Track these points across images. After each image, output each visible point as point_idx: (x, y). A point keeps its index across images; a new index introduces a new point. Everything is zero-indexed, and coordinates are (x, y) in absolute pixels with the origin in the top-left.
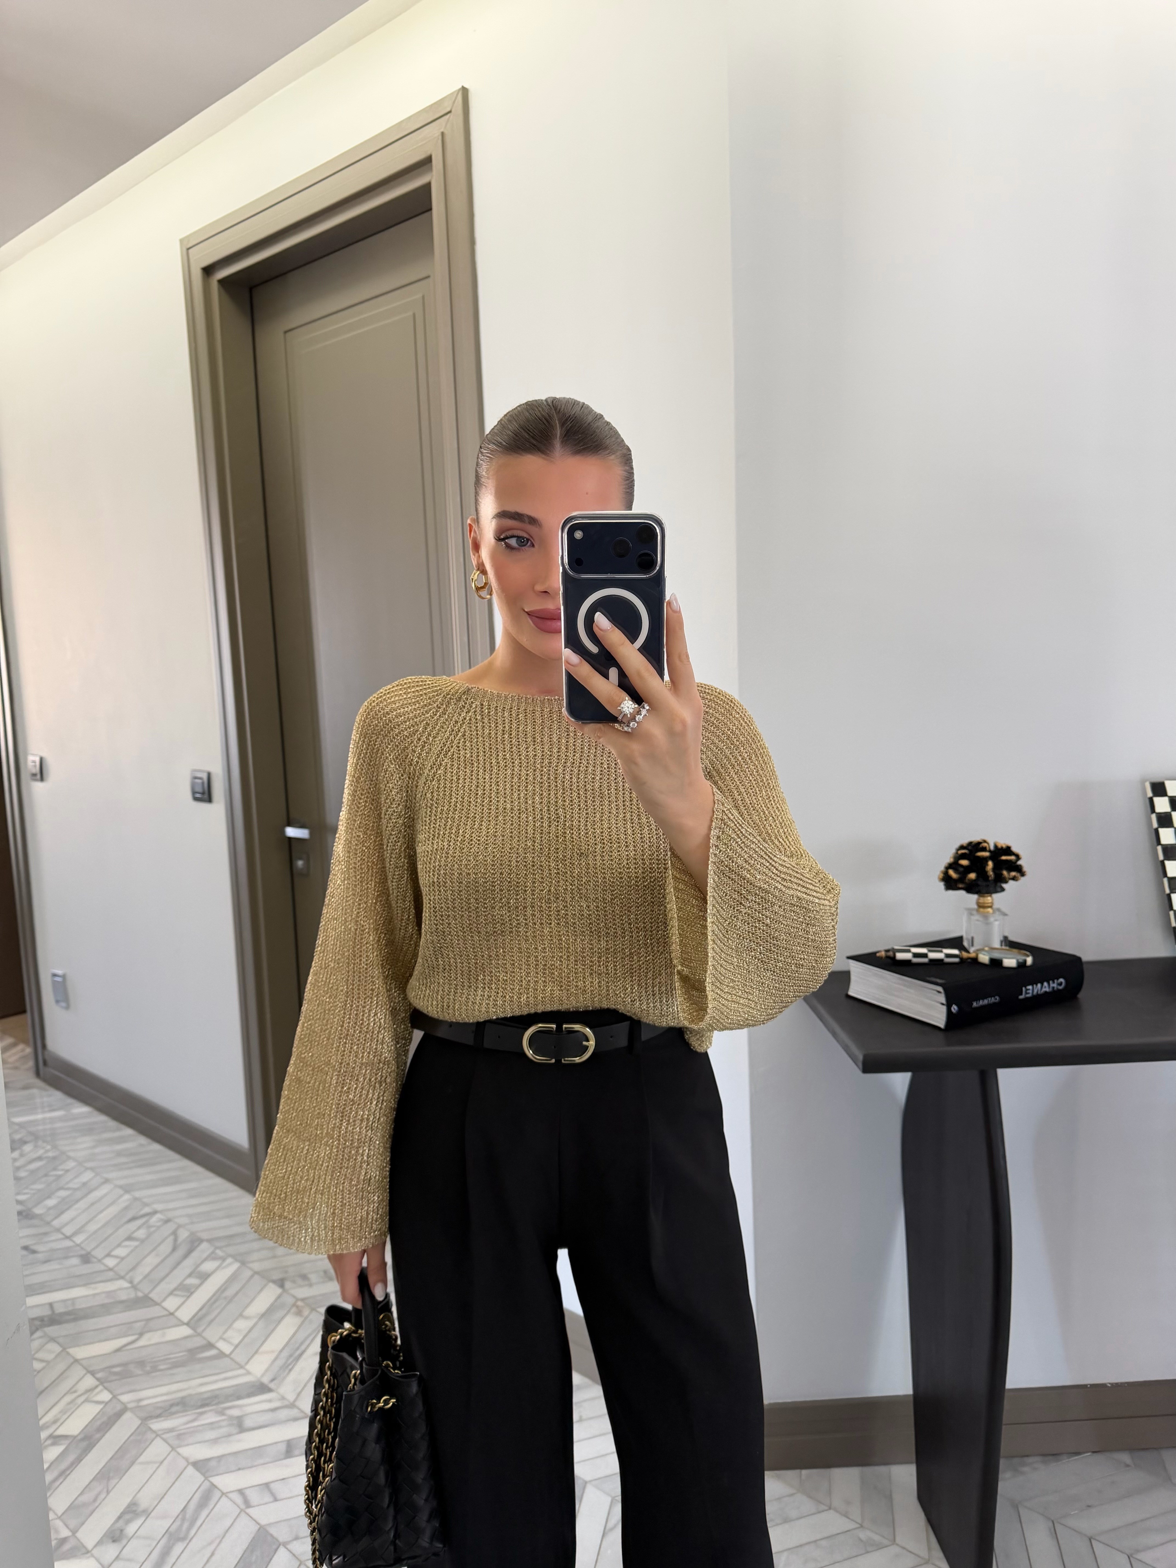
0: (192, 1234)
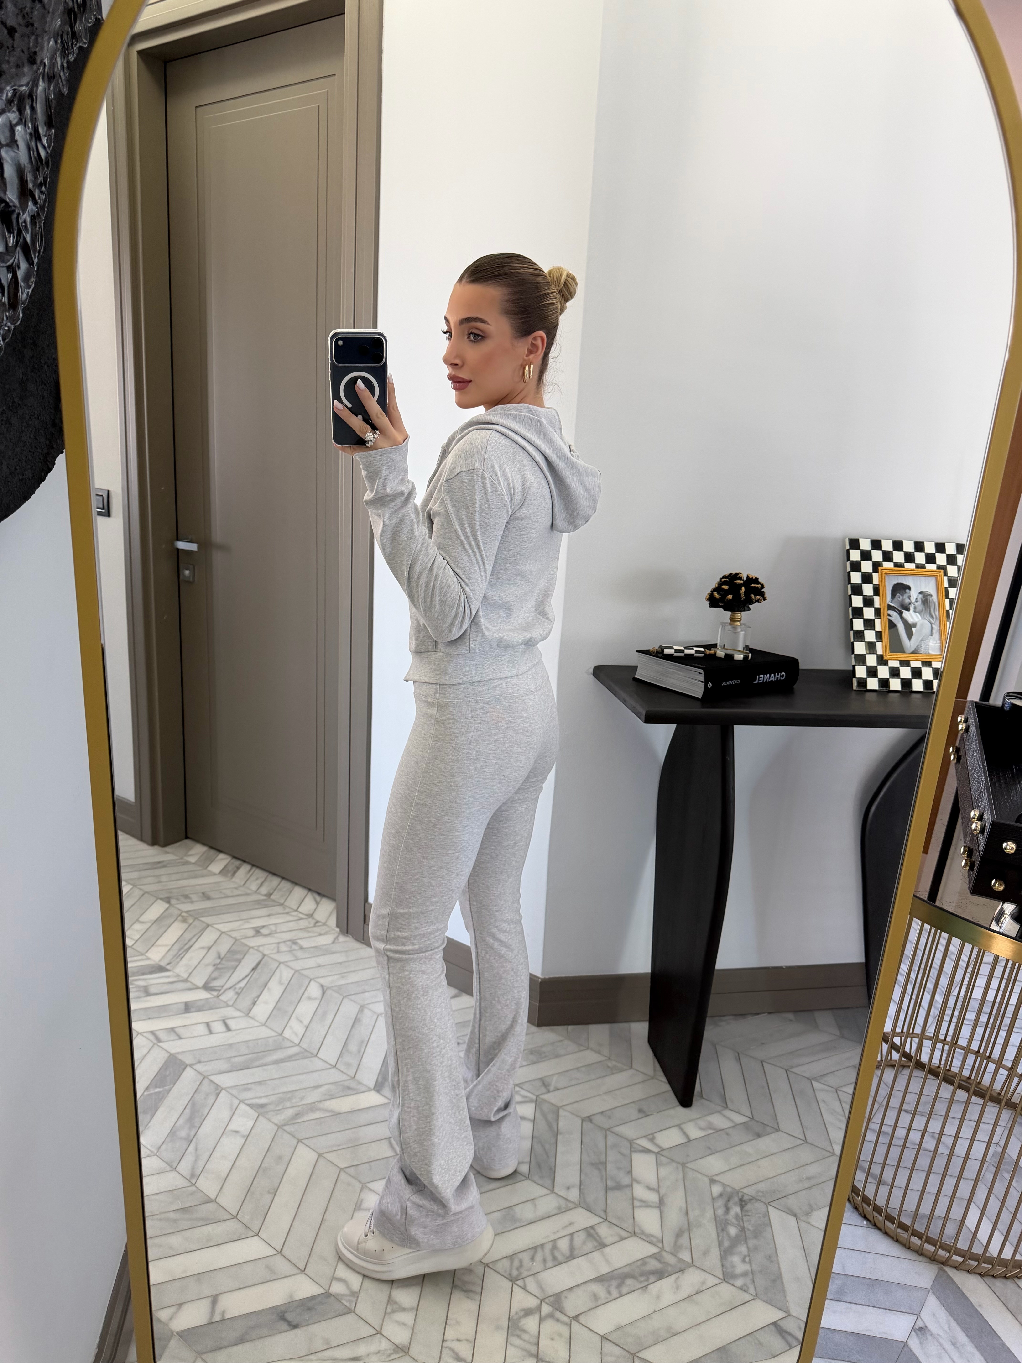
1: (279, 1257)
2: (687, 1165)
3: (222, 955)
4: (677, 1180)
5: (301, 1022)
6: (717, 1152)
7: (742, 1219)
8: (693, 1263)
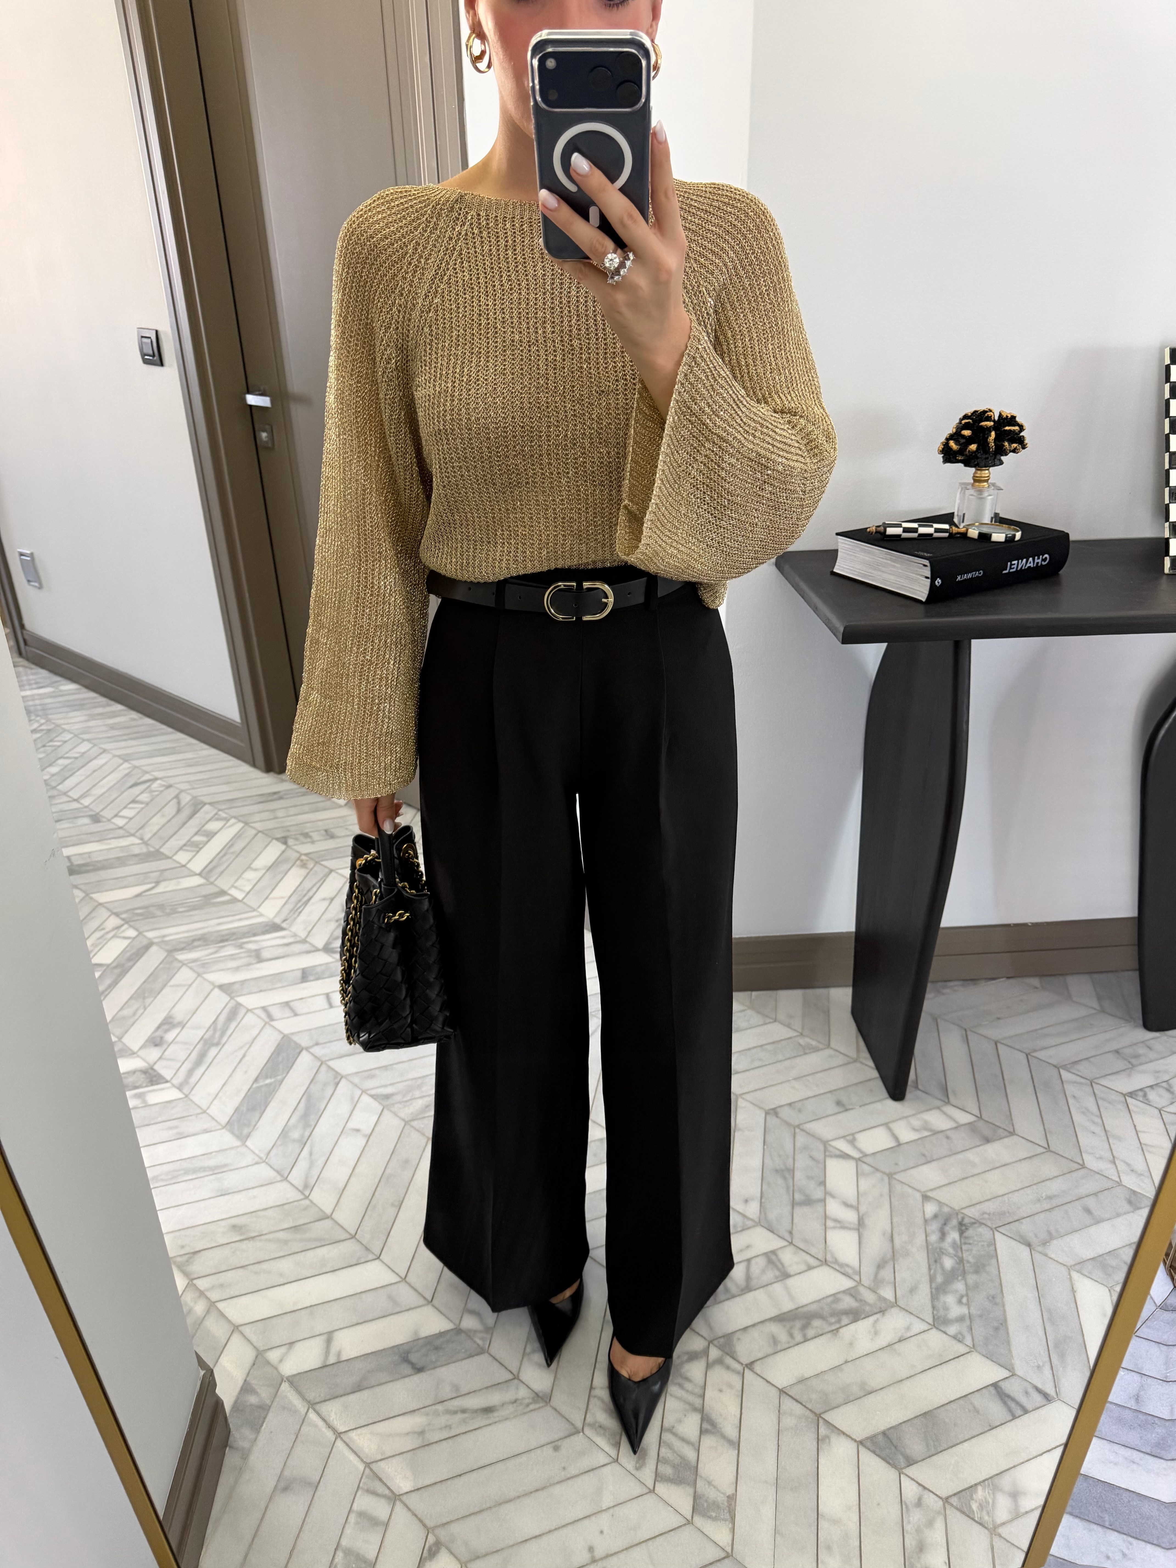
0: (194, 798)
1: (404, 1285)
2: (895, 1176)
4: (881, 1195)
6: (933, 1160)
7: (961, 1248)
8: (896, 1303)
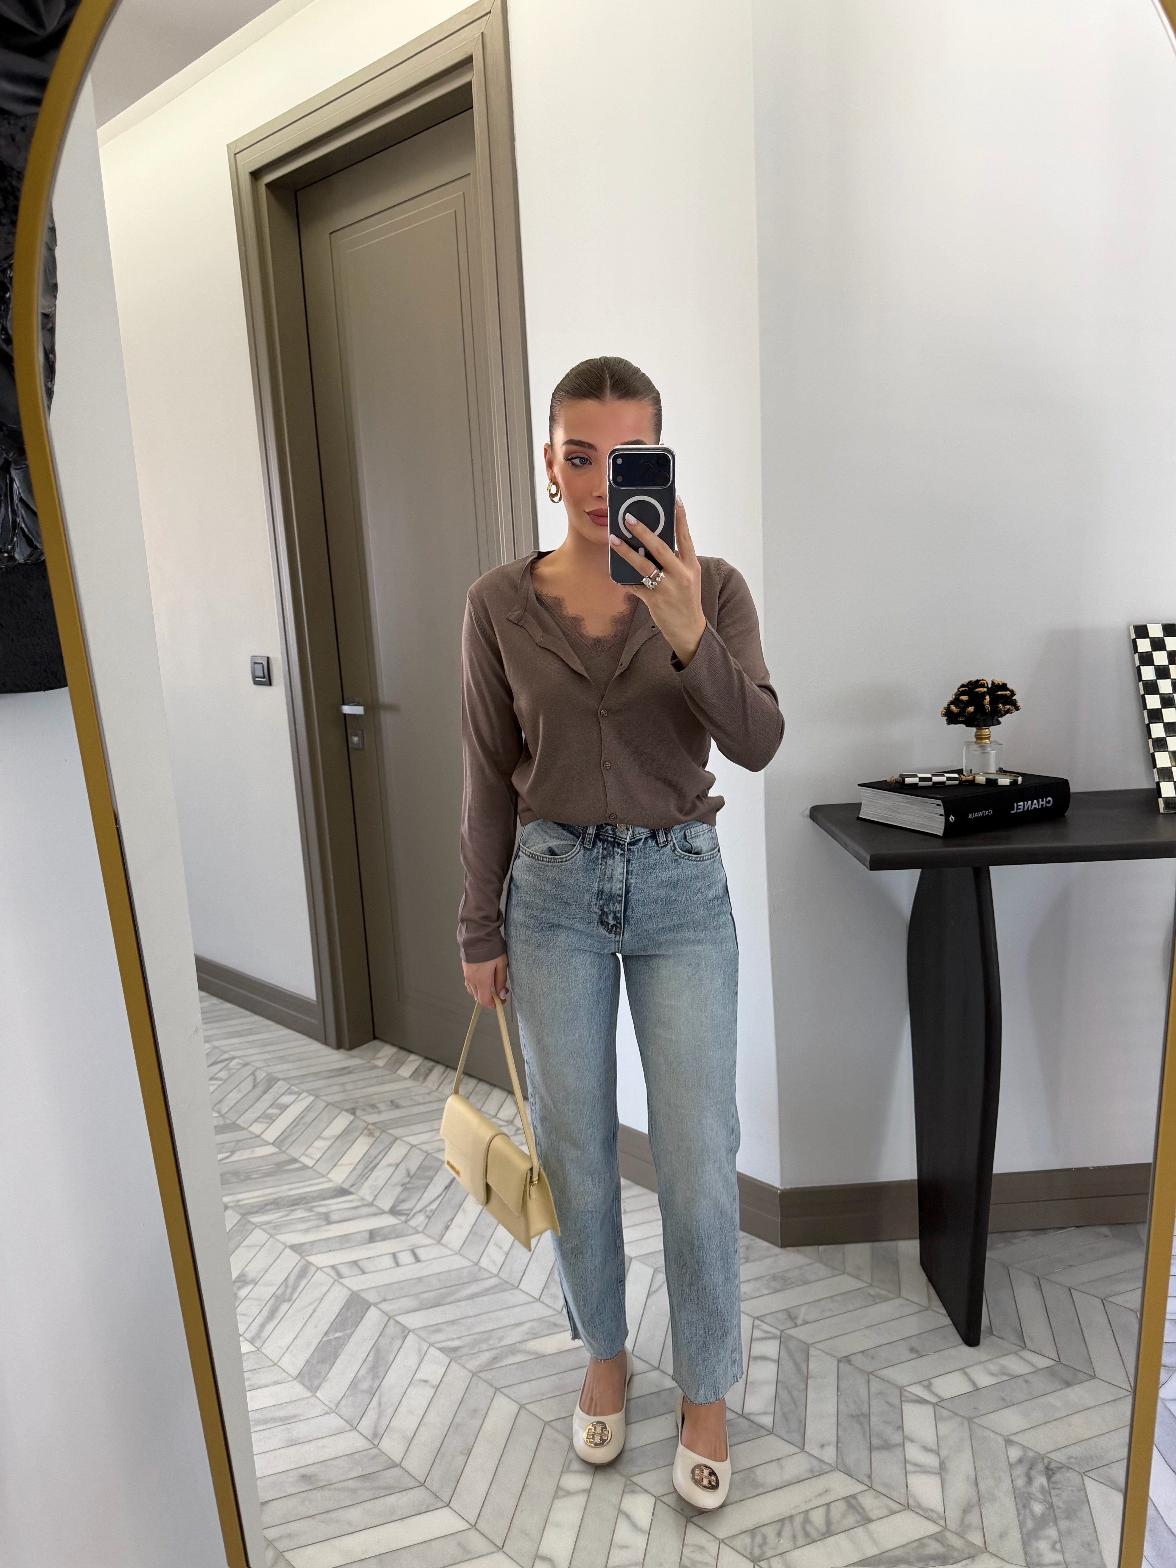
1: (473, 1532)
3: (412, 1173)
4: (962, 1439)
5: (501, 1248)
6: (1014, 1404)
7: (1050, 1493)
8: (986, 1548)
